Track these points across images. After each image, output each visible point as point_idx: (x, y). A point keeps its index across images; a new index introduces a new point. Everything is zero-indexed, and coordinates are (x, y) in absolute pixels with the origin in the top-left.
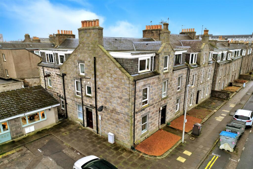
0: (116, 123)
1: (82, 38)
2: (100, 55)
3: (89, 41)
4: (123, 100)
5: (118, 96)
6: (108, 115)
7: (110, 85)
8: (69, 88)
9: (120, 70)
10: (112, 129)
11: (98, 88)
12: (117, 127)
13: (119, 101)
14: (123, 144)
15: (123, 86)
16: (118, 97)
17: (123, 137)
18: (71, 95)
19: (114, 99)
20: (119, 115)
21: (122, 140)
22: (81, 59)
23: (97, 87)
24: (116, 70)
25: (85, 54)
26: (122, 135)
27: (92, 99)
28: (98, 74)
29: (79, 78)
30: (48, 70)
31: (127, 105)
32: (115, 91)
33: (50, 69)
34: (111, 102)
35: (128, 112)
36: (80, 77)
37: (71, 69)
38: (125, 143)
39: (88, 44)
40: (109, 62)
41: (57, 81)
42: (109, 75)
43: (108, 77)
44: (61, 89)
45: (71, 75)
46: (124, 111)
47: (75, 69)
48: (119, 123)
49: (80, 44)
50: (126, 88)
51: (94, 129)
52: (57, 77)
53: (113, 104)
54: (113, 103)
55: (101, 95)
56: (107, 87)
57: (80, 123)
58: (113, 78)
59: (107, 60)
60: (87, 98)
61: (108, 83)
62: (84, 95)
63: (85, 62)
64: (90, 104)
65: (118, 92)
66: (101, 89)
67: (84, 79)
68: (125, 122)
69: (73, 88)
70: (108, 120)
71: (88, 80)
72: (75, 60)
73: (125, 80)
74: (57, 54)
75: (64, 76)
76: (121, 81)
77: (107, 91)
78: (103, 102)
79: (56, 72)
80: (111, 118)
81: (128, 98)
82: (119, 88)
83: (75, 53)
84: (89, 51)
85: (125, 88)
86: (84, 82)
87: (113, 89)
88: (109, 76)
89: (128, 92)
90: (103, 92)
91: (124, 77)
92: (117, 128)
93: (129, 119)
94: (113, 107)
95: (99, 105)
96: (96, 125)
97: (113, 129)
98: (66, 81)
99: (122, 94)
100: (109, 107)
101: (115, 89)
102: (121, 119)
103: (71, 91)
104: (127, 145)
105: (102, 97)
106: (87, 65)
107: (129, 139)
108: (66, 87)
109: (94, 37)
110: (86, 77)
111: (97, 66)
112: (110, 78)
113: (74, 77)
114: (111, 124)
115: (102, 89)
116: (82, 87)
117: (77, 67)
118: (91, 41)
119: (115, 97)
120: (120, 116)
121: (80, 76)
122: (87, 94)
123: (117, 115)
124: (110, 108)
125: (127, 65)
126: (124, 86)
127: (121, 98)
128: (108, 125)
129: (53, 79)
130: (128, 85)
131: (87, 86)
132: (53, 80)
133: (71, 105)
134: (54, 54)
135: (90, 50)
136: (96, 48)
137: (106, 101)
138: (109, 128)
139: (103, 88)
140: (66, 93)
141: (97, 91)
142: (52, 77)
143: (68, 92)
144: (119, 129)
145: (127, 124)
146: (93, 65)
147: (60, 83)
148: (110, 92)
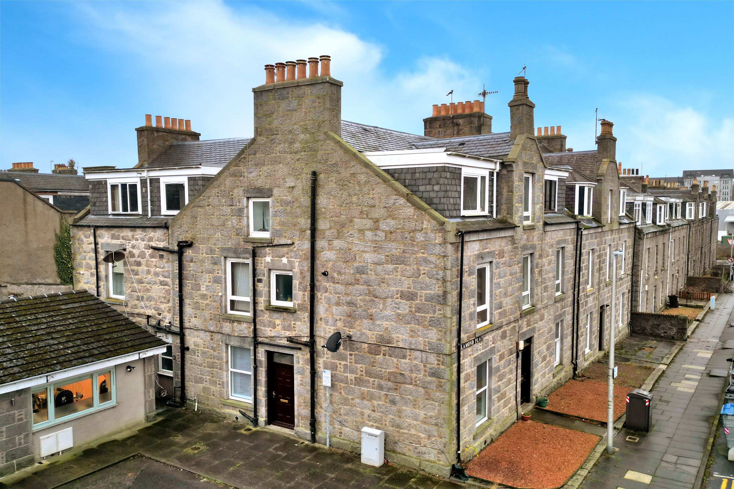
0: (389, 389)
1: (266, 115)
2: (334, 162)
3: (295, 124)
4: (418, 301)
5: (402, 292)
6: (359, 366)
7: (370, 257)
8: (203, 290)
9: (409, 204)
10: (374, 415)
11: (324, 274)
12: (393, 402)
13: (405, 307)
14: (418, 464)
15: (421, 255)
16: (398, 296)
17: (419, 437)
18: (207, 314)
19: (384, 304)
20: (404, 357)
21: (416, 448)
22: (259, 183)
23: (320, 269)
24: (394, 203)
25: (277, 167)
26: (413, 432)
27: (295, 315)
28: (322, 225)
29: (246, 251)
30: (113, 237)
31: (436, 315)
32: (387, 276)
33: (127, 233)
34: (371, 317)
35: (440, 340)
36: (250, 247)
37: (215, 222)
38: (427, 457)
39: (290, 132)
40: (367, 182)
41: (148, 272)
42: (368, 223)
43: (361, 231)
44: (165, 298)
45: (215, 244)
46: (425, 342)
47: (234, 220)
48: (403, 386)
49: (260, 135)
50: (433, 258)
51: (298, 426)
52: (152, 256)
53: (378, 322)
54: (378, 319)
55: (334, 298)
56: (356, 264)
57: (239, 414)
58: (383, 231)
59: (362, 178)
60: (276, 315)
61: (363, 251)
62: (261, 306)
63: (276, 191)
64: (288, 334)
65: (399, 277)
66: (333, 278)
67: (267, 249)
68: (429, 378)
69: (218, 287)
70: (359, 381)
71: (285, 249)
72: (236, 191)
73: (429, 231)
74: (155, 182)
75: (184, 250)
76: (413, 239)
77: (358, 280)
78: (340, 319)
79: (151, 239)
80: (369, 374)
81: (441, 293)
82: (403, 263)
83: (236, 165)
84: (293, 156)
85: (426, 260)
86: (268, 259)
87: (379, 268)
88: (368, 226)
89: (441, 272)
90: (342, 284)
91: (425, 222)
92: (394, 408)
93: (443, 367)
94: (378, 332)
95: (322, 334)
96: (307, 412)
97: (377, 415)
98: (190, 268)
99: (414, 282)
100: (362, 334)
101: (390, 267)
102: (411, 371)
103: (208, 302)
104: (434, 462)
105: (338, 304)
106: (281, 201)
107: (444, 440)
108: (187, 289)
109: (315, 108)
110: (275, 243)
111: (322, 201)
112: (369, 234)
113: (223, 249)
114: (371, 397)
115: (339, 273)
116: (256, 280)
117: (240, 213)
118: (302, 123)
119: (386, 298)
120: (407, 361)
121: (253, 241)
122: (275, 302)
123: (395, 360)
124: (367, 336)
125: (428, 186)
126: (423, 253)
127: (410, 296)
128: (357, 401)
129: (135, 268)
130: (438, 250)
131: (279, 272)
132: (133, 271)
133: (204, 353)
134: (143, 182)
135: (296, 153)
136: (320, 143)
137: (350, 316)
138: (362, 414)
139: (343, 271)
140: (188, 310)
141: (317, 284)
142: (131, 259)
143: (197, 306)
144: (404, 408)
145: (433, 386)
146: (306, 201)
147: (162, 279)
148: (367, 283)
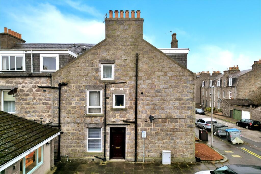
0: (171, 135)
1: (112, 30)
2: (146, 50)
3: (127, 35)
4: (183, 101)
5: (176, 98)
6: (157, 128)
7: (162, 86)
8: (73, 104)
9: (179, 66)
10: (164, 145)
11: (142, 93)
12: (172, 139)
13: (177, 104)
14: (183, 160)
16: (175, 100)
17: (183, 150)
19: (168, 103)
20: (177, 122)
21: (182, 155)
22: (108, 58)
23: (139, 92)
24: (173, 66)
25: (117, 51)
26: (180, 149)
27: (127, 111)
28: (140, 74)
29: (101, 86)
31: (190, 105)
32: (170, 93)
33: (20, 80)
34: (163, 109)
35: (192, 114)
36: (103, 84)
38: (186, 157)
39: (125, 38)
40: (161, 59)
42: (162, 74)
43: (159, 77)
45: (82, 84)
46: (186, 115)
47: (94, 73)
48: (176, 133)
50: (189, 85)
51: (127, 157)
53: (166, 110)
54: (166, 109)
55: (146, 103)
56: (156, 89)
58: (168, 76)
59: (159, 57)
60: (116, 112)
61: (159, 84)
62: (108, 108)
63: (117, 61)
64: (123, 119)
65: (175, 93)
66: (145, 95)
67: (112, 85)
68: (187, 128)
69: (82, 103)
70: (157, 134)
71: (122, 85)
72: (95, 61)
73: (188, 76)
74: (38, 56)
75: (62, 87)
76: (181, 79)
77: (157, 95)
78: (149, 111)
79: (37, 83)
80: (162, 130)
81: (192, 97)
82: (177, 87)
83: (95, 50)
84: (126, 47)
85: (186, 86)
86: (113, 89)
87: (167, 90)
89: (192, 90)
90: (150, 97)
91: (186, 73)
92: (173, 141)
93: (192, 123)
94: (166, 114)
95: (140, 117)
98: (65, 95)
99: (181, 94)
100: (159, 115)
101: (171, 89)
102: (180, 127)
103: (76, 110)
104: (189, 158)
105: (148, 105)
106: (120, 65)
107: (193, 149)
108: (63, 104)
109: (137, 29)
110: (117, 82)
111: (140, 65)
112: (162, 77)
113: (86, 86)
114: (163, 139)
115: (148, 93)
116: (106, 98)
117: (97, 70)
118: (131, 35)
119: (170, 101)
120: (178, 123)
121: (104, 82)
122: (114, 107)
123: (173, 123)
124: (161, 116)
126: (185, 84)
127: (180, 100)
128: (157, 141)
129: (25, 97)
130: (191, 82)
131: (116, 94)
132: (22, 99)
134: (28, 56)
135: (127, 46)
136: (139, 43)
137: (153, 109)
138: (159, 146)
139: (150, 92)
140: (63, 114)
141: (138, 98)
142: (21, 93)
143: (69, 112)
144: (177, 140)
145: (189, 131)
146: (133, 65)
148: (161, 96)
